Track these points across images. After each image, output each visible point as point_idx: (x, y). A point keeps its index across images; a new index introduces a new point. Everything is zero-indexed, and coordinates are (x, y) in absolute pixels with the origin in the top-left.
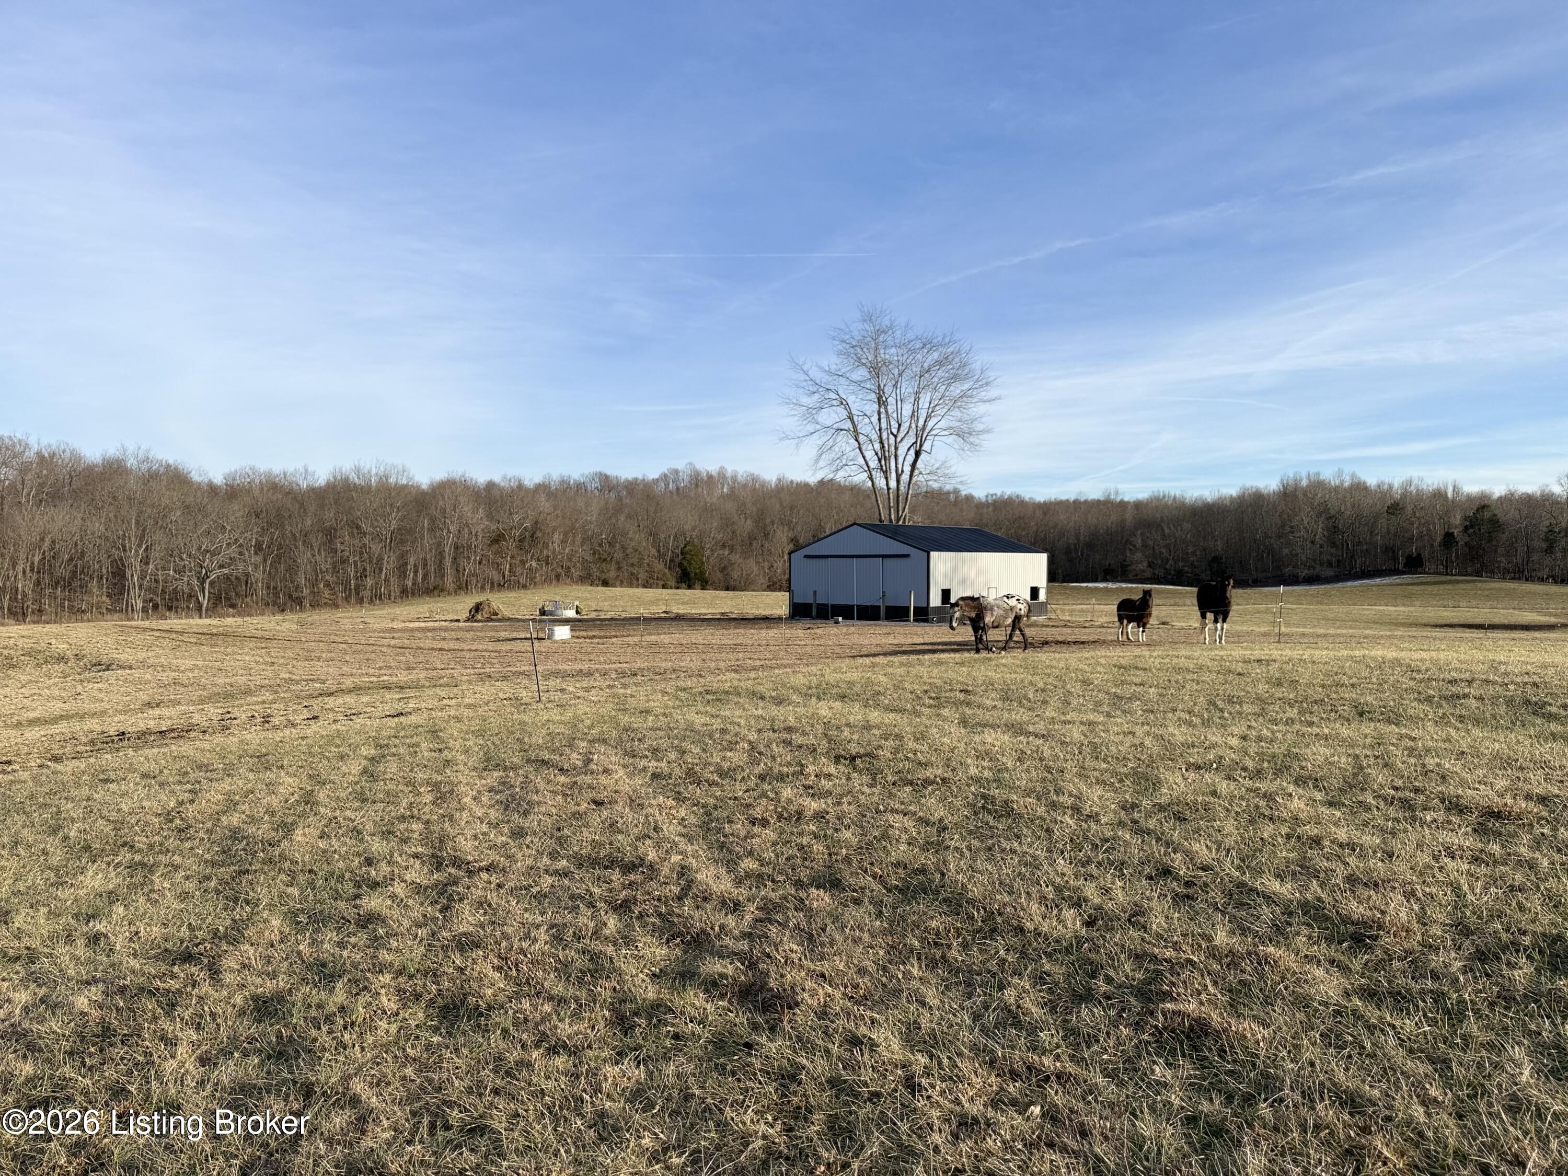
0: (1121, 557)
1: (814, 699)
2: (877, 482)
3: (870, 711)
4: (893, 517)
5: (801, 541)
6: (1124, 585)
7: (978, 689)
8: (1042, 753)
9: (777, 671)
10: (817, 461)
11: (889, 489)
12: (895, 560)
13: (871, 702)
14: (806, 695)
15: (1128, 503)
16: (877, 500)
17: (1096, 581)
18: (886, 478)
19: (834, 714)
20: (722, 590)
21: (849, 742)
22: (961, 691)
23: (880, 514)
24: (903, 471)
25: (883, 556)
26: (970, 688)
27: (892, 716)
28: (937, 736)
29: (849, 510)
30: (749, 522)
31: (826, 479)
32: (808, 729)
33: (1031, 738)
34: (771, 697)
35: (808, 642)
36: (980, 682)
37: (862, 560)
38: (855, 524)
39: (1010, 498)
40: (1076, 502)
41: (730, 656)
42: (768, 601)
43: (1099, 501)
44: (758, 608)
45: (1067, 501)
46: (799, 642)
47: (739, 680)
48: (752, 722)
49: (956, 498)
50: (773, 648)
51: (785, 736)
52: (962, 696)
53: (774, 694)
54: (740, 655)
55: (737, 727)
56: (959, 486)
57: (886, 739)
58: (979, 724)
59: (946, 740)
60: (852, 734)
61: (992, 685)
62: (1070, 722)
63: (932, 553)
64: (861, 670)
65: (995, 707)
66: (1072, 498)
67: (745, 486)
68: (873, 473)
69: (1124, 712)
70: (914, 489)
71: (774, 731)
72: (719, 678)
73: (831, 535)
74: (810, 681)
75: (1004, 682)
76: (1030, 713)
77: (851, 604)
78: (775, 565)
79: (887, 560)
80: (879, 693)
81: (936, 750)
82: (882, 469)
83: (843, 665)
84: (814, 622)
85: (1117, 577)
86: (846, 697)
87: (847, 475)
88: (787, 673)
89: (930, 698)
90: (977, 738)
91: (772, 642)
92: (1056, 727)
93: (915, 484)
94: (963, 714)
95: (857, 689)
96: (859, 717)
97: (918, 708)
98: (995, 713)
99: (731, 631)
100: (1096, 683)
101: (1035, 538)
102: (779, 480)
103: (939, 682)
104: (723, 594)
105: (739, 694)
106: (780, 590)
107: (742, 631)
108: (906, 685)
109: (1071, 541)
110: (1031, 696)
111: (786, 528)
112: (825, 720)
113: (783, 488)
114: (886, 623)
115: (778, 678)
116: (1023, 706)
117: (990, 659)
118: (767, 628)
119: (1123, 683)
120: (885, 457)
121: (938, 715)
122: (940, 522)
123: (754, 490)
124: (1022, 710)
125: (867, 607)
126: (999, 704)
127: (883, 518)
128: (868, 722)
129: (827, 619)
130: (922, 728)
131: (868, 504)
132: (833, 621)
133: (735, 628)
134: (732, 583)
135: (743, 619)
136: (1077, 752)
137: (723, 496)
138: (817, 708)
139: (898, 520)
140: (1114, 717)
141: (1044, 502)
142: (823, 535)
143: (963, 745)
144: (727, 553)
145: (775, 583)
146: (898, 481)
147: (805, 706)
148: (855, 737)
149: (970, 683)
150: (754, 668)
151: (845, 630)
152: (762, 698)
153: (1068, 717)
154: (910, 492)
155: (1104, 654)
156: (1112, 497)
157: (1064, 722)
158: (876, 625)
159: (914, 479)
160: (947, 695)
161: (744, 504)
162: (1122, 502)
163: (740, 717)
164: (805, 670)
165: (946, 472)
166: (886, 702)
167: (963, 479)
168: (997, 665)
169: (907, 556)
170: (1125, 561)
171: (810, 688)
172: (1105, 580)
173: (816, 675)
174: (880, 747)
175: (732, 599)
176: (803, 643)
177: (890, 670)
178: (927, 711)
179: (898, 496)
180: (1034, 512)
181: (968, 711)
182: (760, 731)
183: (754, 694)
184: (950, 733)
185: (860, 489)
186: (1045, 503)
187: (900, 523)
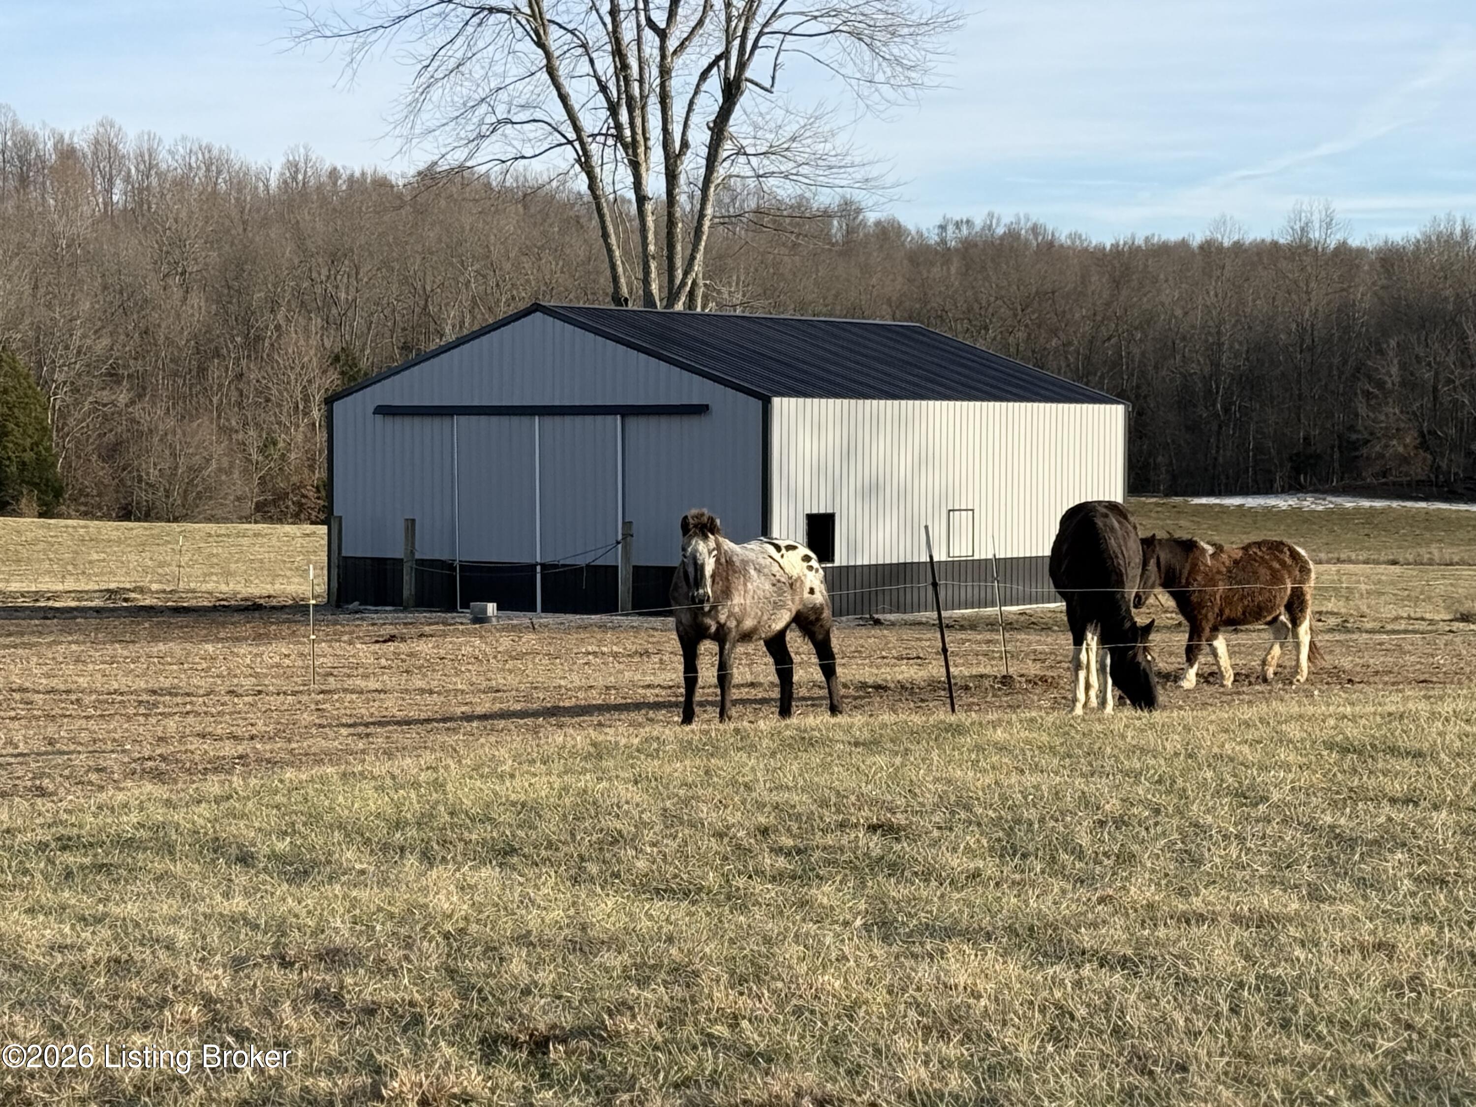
0: (1339, 416)
1: (412, 861)
2: (605, 175)
3: (591, 894)
4: (654, 287)
5: (364, 364)
6: (1348, 503)
7: (924, 823)
8: (1122, 1011)
9: (289, 774)
10: (415, 108)
11: (641, 199)
12: (664, 423)
13: (593, 868)
14: (385, 847)
15: (1361, 252)
16: (605, 235)
17: (1267, 490)
18: (635, 166)
19: (479, 908)
20: (107, 517)
21: (526, 992)
22: (873, 828)
23: (615, 279)
24: (685, 145)
25: (627, 412)
26: (900, 819)
27: (659, 907)
28: (803, 969)
29: (518, 266)
30: (196, 300)
31: (443, 166)
32: (394, 955)
33: (1087, 971)
34: (274, 856)
35: (389, 681)
36: (930, 799)
37: (558, 421)
38: (536, 308)
39: (1012, 235)
40: (1209, 249)
41: (137, 728)
42: (260, 551)
43: (1275, 244)
44: (228, 574)
45: (1183, 244)
46: (360, 683)
47: (168, 803)
48: (215, 937)
49: (850, 231)
50: (275, 701)
51: (318, 976)
52: (875, 844)
53: (283, 846)
54: (171, 724)
55: (162, 954)
56: (859, 196)
57: (643, 983)
58: (929, 930)
59: (831, 981)
60: (534, 967)
61: (968, 808)
62: (1201, 918)
63: (776, 401)
64: (557, 766)
65: (976, 875)
66: (1197, 239)
67: (182, 184)
68: (594, 148)
69: (1361, 883)
70: (719, 202)
71: (286, 964)
72: (103, 797)
73: (461, 342)
74: (398, 806)
75: (1004, 798)
76: (1083, 892)
77: (526, 560)
78: (282, 439)
79: (636, 424)
80: (617, 839)
81: (798, 1012)
82: (619, 137)
83: (503, 752)
84: (410, 617)
85: (1328, 480)
86: (513, 851)
87: (511, 153)
88: (324, 780)
89: (778, 851)
90: (925, 973)
91: (272, 683)
92: (1161, 933)
93: (725, 185)
94: (881, 898)
95: (550, 826)
96: (557, 914)
97: (740, 882)
98: (976, 895)
99: (141, 648)
100: (1275, 796)
101: (1088, 358)
102: (294, 167)
103: (801, 801)
104: (111, 529)
105: (169, 849)
106: (296, 518)
107: (176, 648)
108: (704, 812)
109: (1194, 368)
110: (1084, 840)
111: (317, 322)
112: (448, 927)
113: (304, 193)
114: (636, 621)
115: (296, 796)
116: (1061, 872)
117: (958, 730)
118: (258, 638)
119: (1356, 795)
120: (630, 99)
121: (803, 904)
122: (802, 306)
123: (212, 196)
124: (1057, 885)
125: (575, 571)
126: (989, 867)
127: (625, 291)
128: (584, 928)
129: (452, 608)
130: (752, 945)
131: (577, 249)
132: (466, 616)
133: (155, 639)
134: (143, 496)
135: (178, 611)
136: (1225, 1007)
137: (108, 214)
138: (425, 890)
139: (672, 297)
140: (1332, 900)
141: (1115, 246)
142: (436, 343)
143: (882, 996)
144: (123, 398)
145: (281, 496)
146: (671, 177)
147: (383, 882)
148: (546, 976)
149: (900, 802)
150: (218, 766)
151: (505, 642)
152: (245, 859)
153: (1197, 902)
154: (709, 211)
155: (1295, 710)
156: (1315, 234)
157: (1185, 919)
158: (603, 627)
159: (721, 171)
160: (830, 840)
161: (179, 242)
162: (1342, 249)
163: (175, 920)
164: (381, 768)
165: (820, 148)
166: (641, 864)
167: (874, 172)
168: (979, 748)
169: (700, 410)
170: (1352, 428)
171: (399, 825)
172: (1293, 487)
173: (416, 785)
174: (624, 1007)
175: (142, 547)
176: (373, 684)
177: (651, 766)
178: (769, 891)
179: (671, 222)
180: (1084, 279)
181: (896, 891)
182: (238, 964)
183: (218, 846)
184: (843, 958)
185: (550, 199)
186: (1117, 252)
187: (679, 307)
